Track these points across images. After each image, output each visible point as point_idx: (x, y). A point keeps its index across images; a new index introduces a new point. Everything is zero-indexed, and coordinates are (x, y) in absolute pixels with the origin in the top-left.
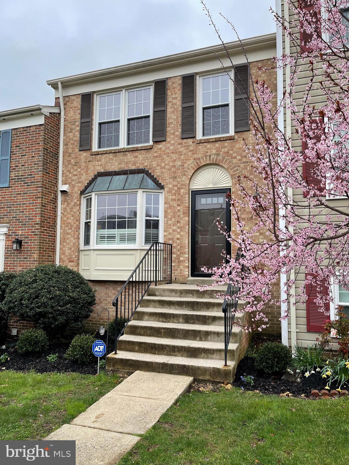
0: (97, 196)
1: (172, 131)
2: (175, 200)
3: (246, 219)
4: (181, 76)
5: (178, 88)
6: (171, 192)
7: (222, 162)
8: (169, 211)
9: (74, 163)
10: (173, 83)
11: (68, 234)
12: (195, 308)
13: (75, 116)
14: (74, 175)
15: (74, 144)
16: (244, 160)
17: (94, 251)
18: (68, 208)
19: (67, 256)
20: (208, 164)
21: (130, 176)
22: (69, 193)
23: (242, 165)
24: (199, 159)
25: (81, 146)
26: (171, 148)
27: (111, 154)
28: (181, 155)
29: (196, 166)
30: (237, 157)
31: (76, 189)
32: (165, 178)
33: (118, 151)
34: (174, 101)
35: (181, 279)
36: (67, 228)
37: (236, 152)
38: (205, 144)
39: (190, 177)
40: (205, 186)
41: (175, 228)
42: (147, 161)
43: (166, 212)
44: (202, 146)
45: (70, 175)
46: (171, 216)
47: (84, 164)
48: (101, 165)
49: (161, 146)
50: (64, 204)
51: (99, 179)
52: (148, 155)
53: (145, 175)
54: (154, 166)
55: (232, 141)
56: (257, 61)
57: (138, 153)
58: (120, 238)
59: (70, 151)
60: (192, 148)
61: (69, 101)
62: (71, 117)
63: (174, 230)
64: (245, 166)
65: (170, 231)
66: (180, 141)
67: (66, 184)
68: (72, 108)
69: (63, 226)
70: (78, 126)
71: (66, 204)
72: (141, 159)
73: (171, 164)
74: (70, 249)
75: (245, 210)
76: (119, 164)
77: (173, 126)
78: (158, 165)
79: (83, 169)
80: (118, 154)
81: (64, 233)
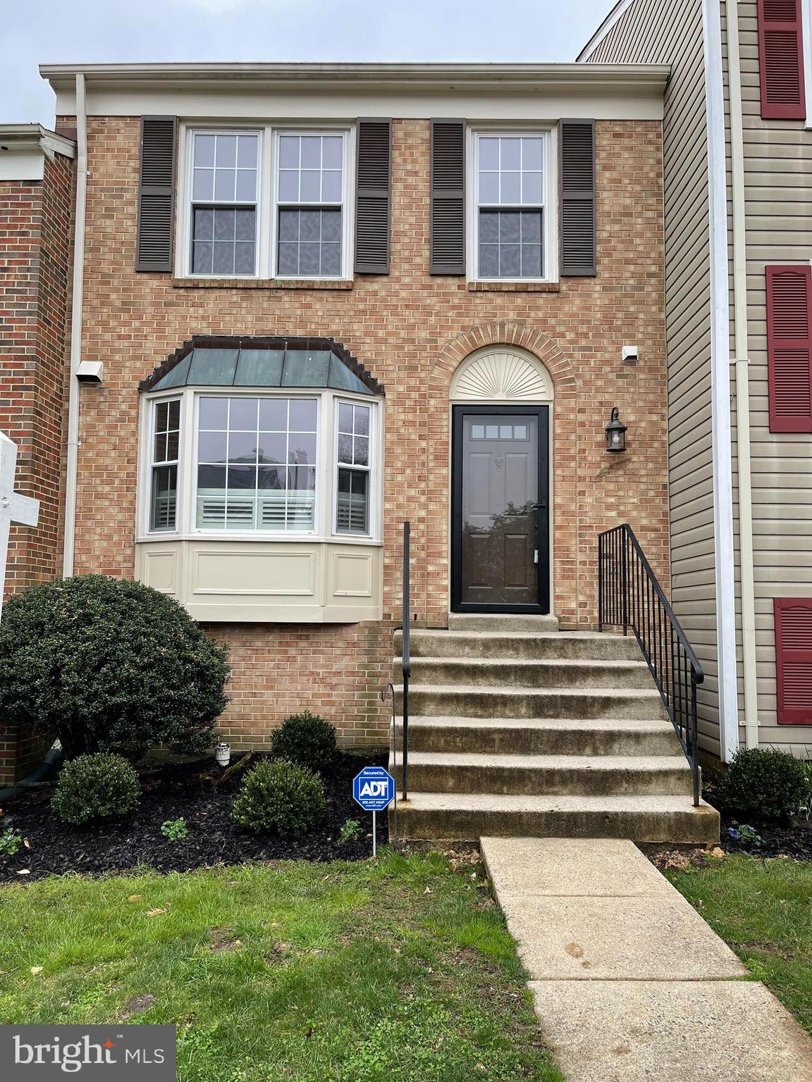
0: (198, 397)
1: (407, 253)
2: (413, 423)
3: (588, 479)
4: (428, 122)
5: (420, 148)
6: (403, 404)
7: (532, 341)
8: (398, 450)
9: (118, 303)
10: (407, 135)
11: (100, 496)
12: (541, 681)
13: (120, 175)
14: (120, 337)
15: (118, 251)
16: (583, 343)
17: (192, 545)
18: (100, 426)
19: (98, 557)
20: (496, 344)
21: (292, 354)
22: (103, 385)
23: (578, 355)
24: (476, 329)
25: (141, 258)
26: (403, 294)
27: (234, 292)
28: (430, 314)
29: (467, 346)
30: (567, 333)
31: (127, 375)
32: (386, 368)
33: (254, 286)
34: (411, 180)
35: (430, 619)
36: (98, 481)
37: (564, 323)
38: (490, 295)
39: (451, 369)
40: (487, 396)
41: (413, 492)
42: (337, 321)
43: (388, 452)
44: (481, 298)
45: (108, 336)
46: (403, 462)
47: (150, 310)
48: (203, 318)
49: (376, 285)
50: (86, 414)
51: (200, 354)
52: (339, 306)
53: (333, 356)
54: (358, 334)
55: (555, 295)
56: (611, 120)
57: (311, 296)
58: (264, 513)
59: (106, 268)
60: (456, 301)
61: (102, 132)
62: (111, 176)
63: (410, 499)
64: (584, 356)
65: (401, 499)
66: (427, 280)
67: (92, 358)
68: (112, 150)
69: (85, 473)
70: (131, 203)
71: (92, 413)
72: (320, 314)
73: (403, 334)
74: (109, 538)
75: (585, 459)
76: (259, 319)
77: (407, 240)
78: (367, 334)
79: (149, 324)
80: (253, 293)
81: (86, 494)
